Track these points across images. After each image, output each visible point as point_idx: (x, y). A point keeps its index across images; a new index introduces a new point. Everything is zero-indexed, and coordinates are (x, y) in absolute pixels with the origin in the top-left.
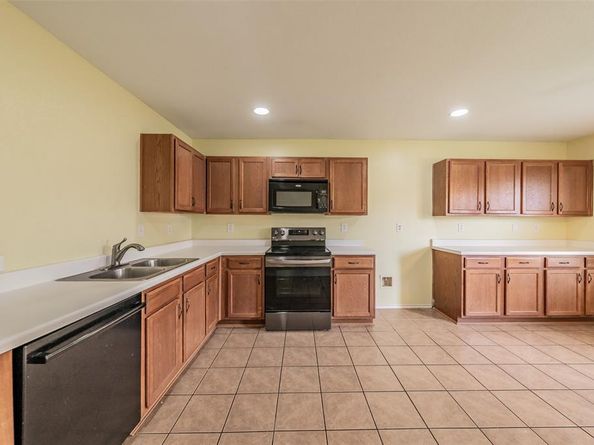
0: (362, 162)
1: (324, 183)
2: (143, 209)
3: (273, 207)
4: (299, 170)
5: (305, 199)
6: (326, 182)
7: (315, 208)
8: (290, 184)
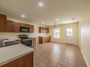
0: (33, 26)
4: (25, 26)
6: (29, 28)
7: (28, 32)
8: (24, 28)
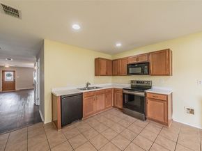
5: (139, 70)
6: (148, 63)
7: (143, 73)
8: (133, 65)
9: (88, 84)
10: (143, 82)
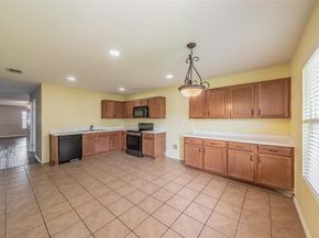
1: (147, 107)
2: (103, 117)
3: (134, 117)
4: (141, 103)
5: (141, 113)
7: (144, 116)
8: (135, 109)
9: (92, 127)
10: (146, 124)
